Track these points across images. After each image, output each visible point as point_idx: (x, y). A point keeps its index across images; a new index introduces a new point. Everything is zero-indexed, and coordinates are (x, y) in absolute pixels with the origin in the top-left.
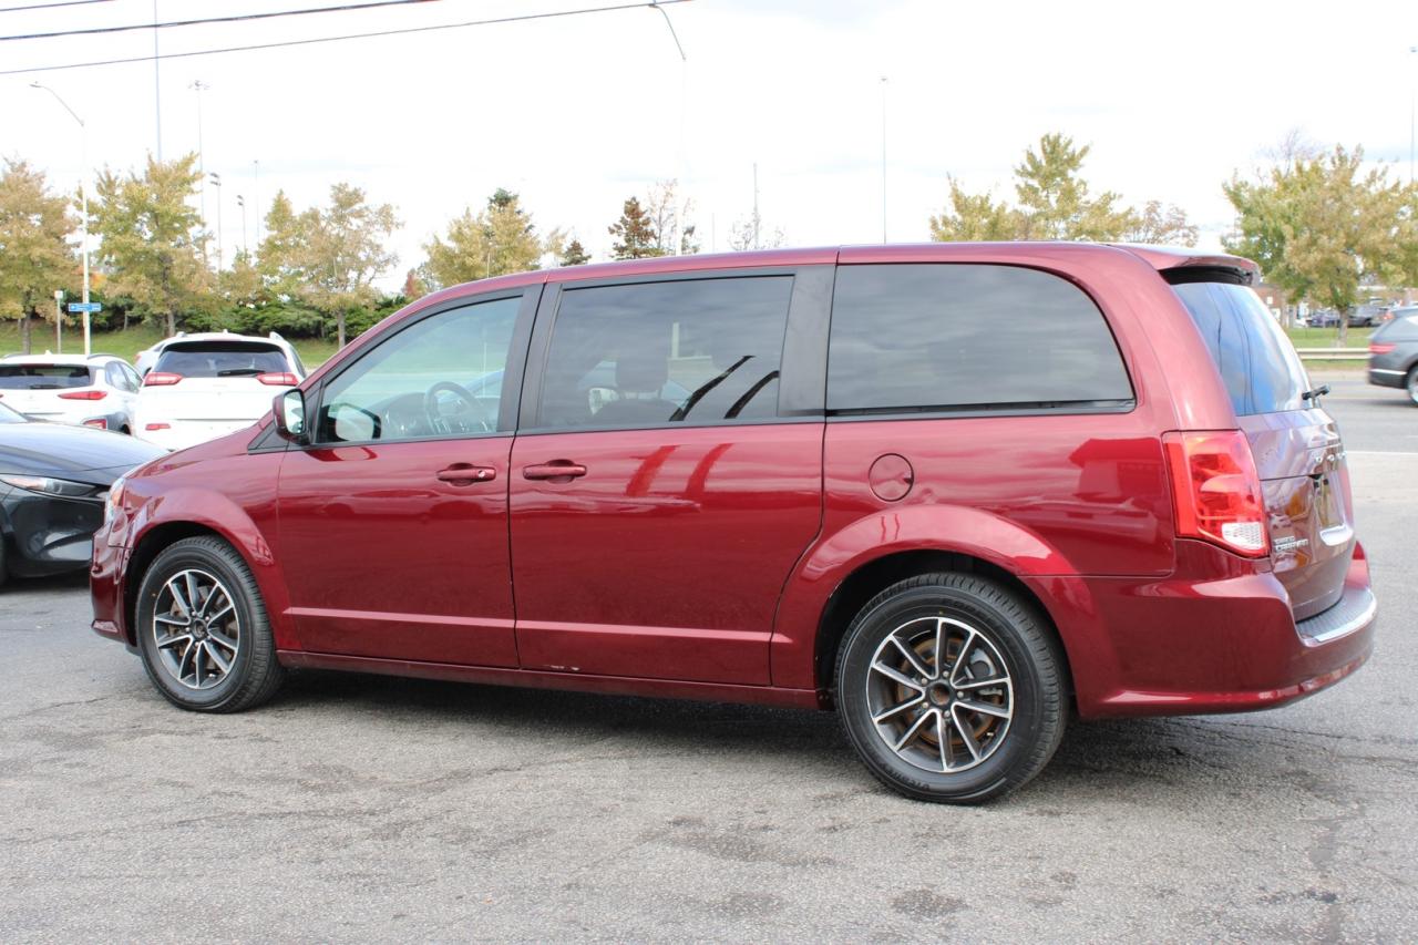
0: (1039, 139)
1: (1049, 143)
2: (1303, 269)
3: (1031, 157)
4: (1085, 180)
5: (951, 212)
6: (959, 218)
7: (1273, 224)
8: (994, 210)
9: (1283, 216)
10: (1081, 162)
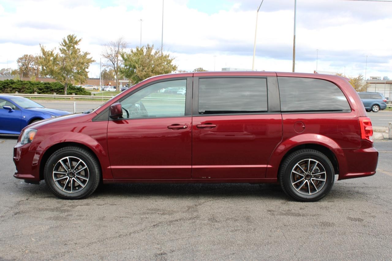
0: (67, 36)
1: (70, 37)
2: (141, 76)
3: (65, 41)
4: (79, 48)
5: (42, 55)
6: (44, 57)
7: (133, 64)
8: (55, 55)
9: (135, 62)
10: (79, 43)
